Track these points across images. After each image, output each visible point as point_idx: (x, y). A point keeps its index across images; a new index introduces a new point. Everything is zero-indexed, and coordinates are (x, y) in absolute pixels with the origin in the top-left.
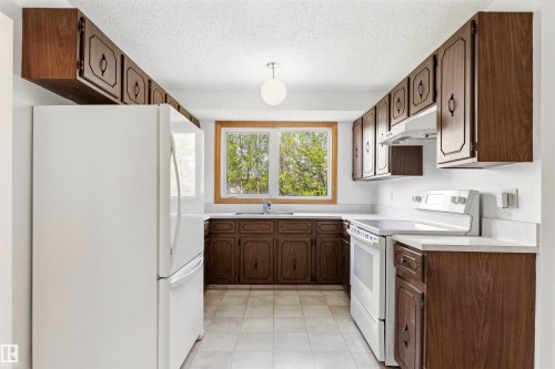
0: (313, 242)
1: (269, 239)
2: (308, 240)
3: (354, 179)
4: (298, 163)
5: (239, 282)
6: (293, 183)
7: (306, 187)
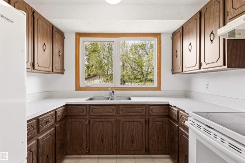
0: (147, 122)
1: (113, 120)
2: (143, 120)
3: (173, 74)
4: (131, 67)
5: (89, 153)
6: (129, 76)
7: (135, 78)
